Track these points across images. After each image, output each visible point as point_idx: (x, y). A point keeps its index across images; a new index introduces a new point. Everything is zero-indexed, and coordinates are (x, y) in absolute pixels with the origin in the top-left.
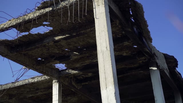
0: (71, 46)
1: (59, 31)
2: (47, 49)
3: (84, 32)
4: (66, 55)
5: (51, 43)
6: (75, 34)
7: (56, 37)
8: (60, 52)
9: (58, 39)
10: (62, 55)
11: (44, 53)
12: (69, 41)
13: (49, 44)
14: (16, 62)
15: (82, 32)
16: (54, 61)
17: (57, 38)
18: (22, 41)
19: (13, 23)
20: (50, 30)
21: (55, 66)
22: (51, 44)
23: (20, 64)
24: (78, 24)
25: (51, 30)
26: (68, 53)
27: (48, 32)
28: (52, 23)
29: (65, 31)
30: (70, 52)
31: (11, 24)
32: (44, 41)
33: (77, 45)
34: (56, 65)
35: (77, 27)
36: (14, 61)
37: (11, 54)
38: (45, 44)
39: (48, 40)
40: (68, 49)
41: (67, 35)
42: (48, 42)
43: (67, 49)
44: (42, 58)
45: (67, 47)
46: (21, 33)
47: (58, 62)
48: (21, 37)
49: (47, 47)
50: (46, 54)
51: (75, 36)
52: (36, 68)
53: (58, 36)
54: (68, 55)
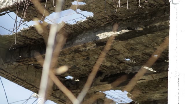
0: (136, 54)
1: (108, 21)
2: (85, 56)
3: (160, 26)
4: (126, 71)
5: (92, 46)
6: (141, 29)
7: (101, 33)
8: (114, 65)
9: (104, 37)
10: (119, 72)
11: (77, 64)
12: (132, 42)
13: (87, 48)
14: (16, 82)
15: (157, 24)
16: (101, 85)
17: (102, 36)
18: (29, 39)
19: (8, 2)
20: (87, 18)
21: (106, 95)
22: (90, 47)
23: (26, 88)
24: (148, 8)
25: (90, 18)
26: (131, 68)
27: (84, 22)
28: (91, 5)
29: (121, 20)
30: (136, 65)
31: (5, 4)
32: (77, 41)
33: (150, 50)
34: (106, 92)
35: (147, 14)
36: (13, 80)
37: (6, 65)
38: (79, 48)
39: (84, 39)
40: (131, 58)
41: (124, 31)
42: (85, 44)
43: (128, 60)
44: (75, 76)
45: (129, 55)
46: (27, 22)
47: (110, 86)
48: (26, 31)
49: (83, 53)
50: (83, 68)
51: (140, 33)
52: (61, 98)
53: (104, 32)
54: (131, 73)
